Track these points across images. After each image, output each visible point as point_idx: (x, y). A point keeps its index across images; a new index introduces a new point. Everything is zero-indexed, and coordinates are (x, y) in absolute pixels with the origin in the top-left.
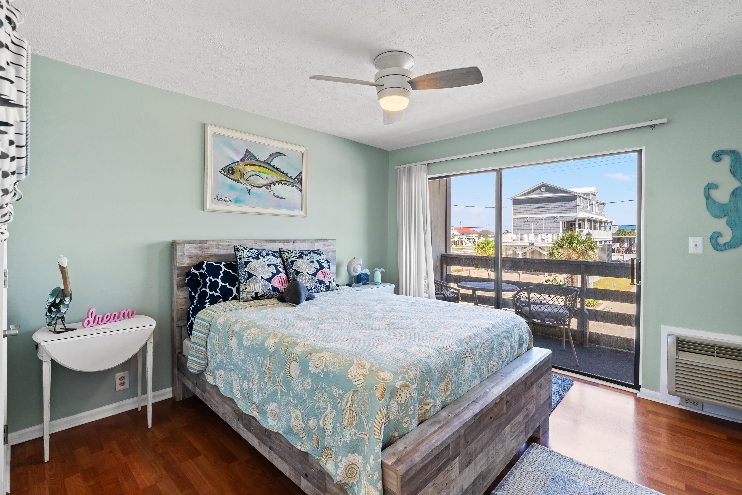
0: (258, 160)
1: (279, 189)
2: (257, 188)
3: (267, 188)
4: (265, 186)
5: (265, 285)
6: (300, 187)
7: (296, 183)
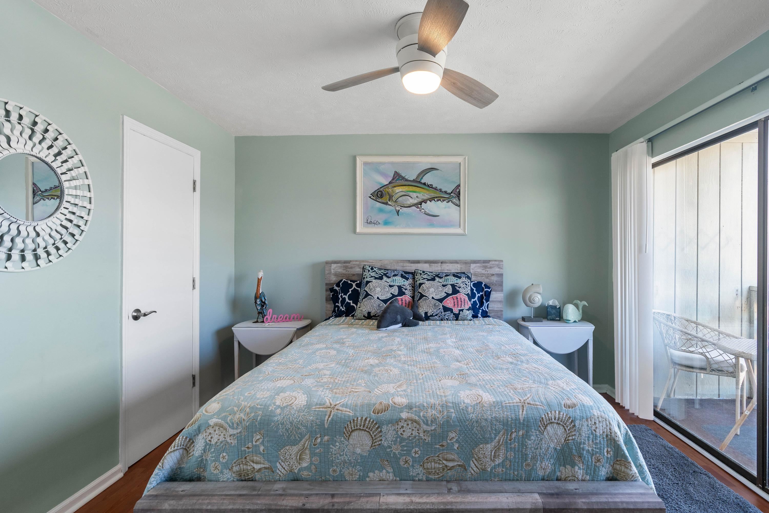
0: (407, 180)
1: (431, 207)
2: (406, 208)
3: (418, 207)
4: (415, 205)
5: (379, 306)
6: (457, 202)
7: (452, 198)
